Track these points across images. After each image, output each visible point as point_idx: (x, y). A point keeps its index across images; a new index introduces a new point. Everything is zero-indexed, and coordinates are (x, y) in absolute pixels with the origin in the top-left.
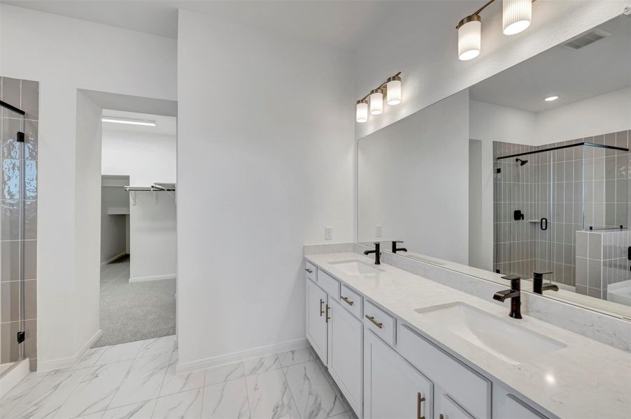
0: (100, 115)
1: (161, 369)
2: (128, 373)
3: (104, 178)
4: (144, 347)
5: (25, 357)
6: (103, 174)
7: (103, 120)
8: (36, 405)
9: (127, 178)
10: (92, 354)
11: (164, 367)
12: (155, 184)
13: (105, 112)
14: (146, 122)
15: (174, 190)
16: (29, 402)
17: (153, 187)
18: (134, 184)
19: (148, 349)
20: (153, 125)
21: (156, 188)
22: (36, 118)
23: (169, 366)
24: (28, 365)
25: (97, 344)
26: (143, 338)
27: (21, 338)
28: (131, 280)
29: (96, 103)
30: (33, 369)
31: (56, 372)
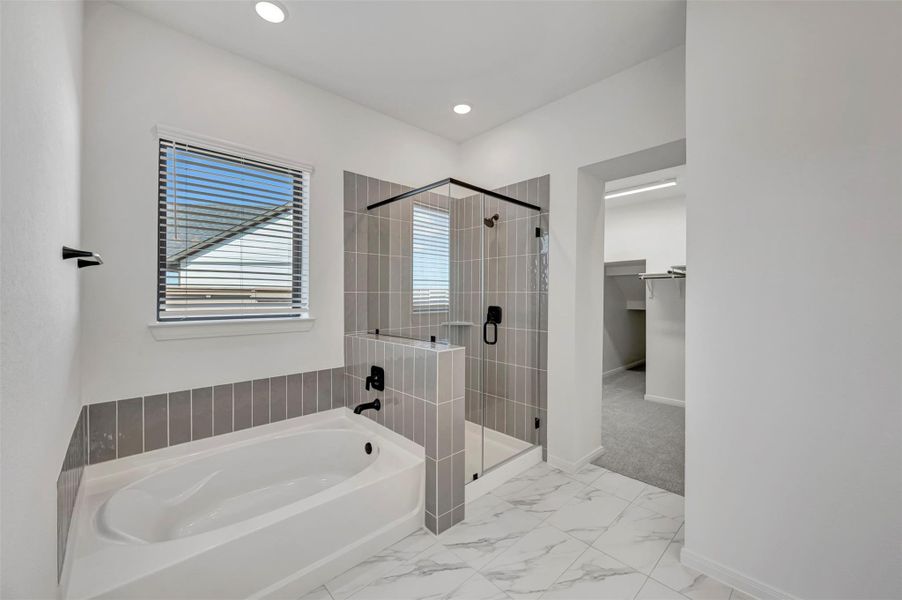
0: (602, 192)
1: (661, 538)
2: (620, 516)
3: (607, 266)
4: (644, 493)
5: (539, 444)
6: (606, 261)
7: (607, 197)
8: (540, 495)
9: (643, 263)
10: (591, 471)
11: (667, 539)
12: (674, 268)
13: (609, 185)
14: (663, 183)
15: (684, 276)
16: (537, 489)
17: (669, 272)
18: (650, 270)
19: (650, 499)
20: (674, 184)
21: (675, 273)
22: (548, 211)
23: (673, 541)
24: (541, 453)
25: (597, 461)
26: (646, 480)
27: (537, 424)
28: (647, 396)
29: (598, 176)
30: (545, 458)
31: (560, 472)
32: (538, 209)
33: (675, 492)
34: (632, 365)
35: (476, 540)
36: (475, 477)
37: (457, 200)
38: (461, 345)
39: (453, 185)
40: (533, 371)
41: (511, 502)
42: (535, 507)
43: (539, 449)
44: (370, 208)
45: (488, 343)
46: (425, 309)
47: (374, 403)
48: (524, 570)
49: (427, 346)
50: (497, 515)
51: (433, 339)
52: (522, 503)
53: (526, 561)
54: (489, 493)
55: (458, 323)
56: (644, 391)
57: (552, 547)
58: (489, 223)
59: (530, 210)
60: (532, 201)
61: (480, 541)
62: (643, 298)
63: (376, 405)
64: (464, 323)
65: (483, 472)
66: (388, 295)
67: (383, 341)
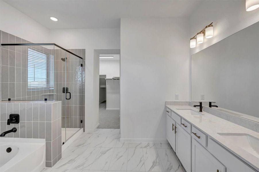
0: (99, 56)
1: (116, 139)
2: (106, 138)
4: (110, 131)
5: (82, 128)
7: (100, 58)
8: (85, 141)
9: (105, 76)
10: (97, 130)
15: (119, 79)
17: (113, 78)
18: (107, 77)
19: (112, 132)
20: (113, 57)
22: (85, 59)
23: (118, 138)
24: (83, 130)
25: (98, 127)
26: (110, 128)
27: (82, 122)
28: (107, 109)
29: (98, 53)
30: (84, 131)
31: (89, 133)
32: (82, 58)
33: (116, 128)
34: (102, 101)
35: (68, 161)
36: (63, 143)
37: (48, 49)
38: (60, 100)
39: (55, 46)
40: (80, 106)
41: (76, 146)
42: (84, 145)
43: (82, 129)
44: (2, 45)
45: (67, 99)
46: (34, 89)
47: (13, 129)
48: (86, 161)
49: (43, 102)
50: (73, 152)
51: (46, 100)
52: (80, 145)
53: (86, 159)
54: (68, 147)
55: (49, 94)
56: (106, 108)
57: (92, 152)
58: (63, 60)
59: (79, 58)
60: (80, 56)
61: (69, 161)
62: (105, 84)
63: (14, 130)
64: (51, 94)
65: (66, 141)
66: (15, 83)
67: (12, 103)
